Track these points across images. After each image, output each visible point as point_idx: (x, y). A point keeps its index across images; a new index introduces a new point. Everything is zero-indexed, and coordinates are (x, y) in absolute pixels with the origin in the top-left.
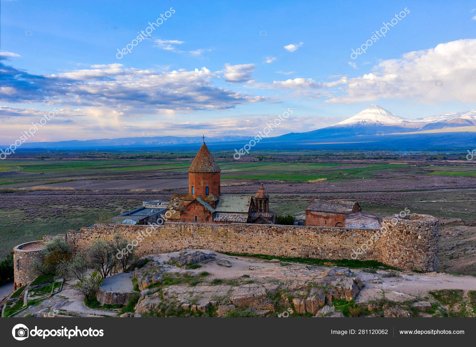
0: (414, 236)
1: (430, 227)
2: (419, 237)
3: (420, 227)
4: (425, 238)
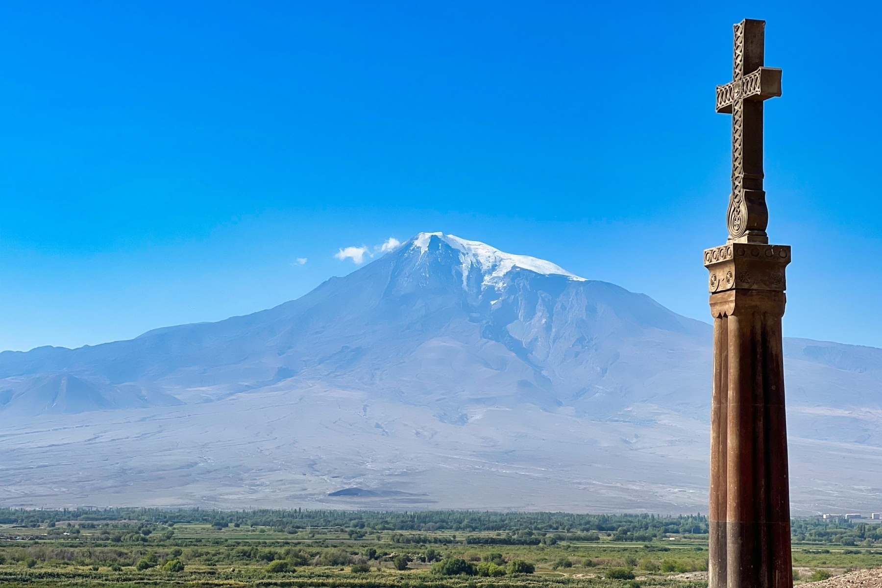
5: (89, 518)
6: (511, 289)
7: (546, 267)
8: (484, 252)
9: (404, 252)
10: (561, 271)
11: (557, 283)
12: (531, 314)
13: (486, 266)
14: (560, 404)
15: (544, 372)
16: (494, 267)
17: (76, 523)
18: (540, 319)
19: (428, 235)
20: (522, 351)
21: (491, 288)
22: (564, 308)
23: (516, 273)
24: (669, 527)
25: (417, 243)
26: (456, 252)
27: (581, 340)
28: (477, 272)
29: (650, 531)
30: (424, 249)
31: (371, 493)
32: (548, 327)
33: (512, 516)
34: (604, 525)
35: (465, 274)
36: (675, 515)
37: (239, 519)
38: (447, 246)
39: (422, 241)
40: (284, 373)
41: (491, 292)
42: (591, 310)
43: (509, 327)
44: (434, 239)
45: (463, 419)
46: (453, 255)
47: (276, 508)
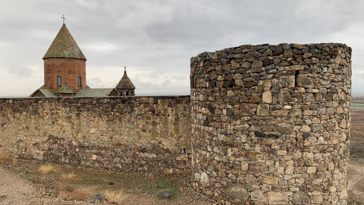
0: (249, 93)
1: (307, 61)
2: (267, 97)
3: (267, 62)
4: (289, 99)
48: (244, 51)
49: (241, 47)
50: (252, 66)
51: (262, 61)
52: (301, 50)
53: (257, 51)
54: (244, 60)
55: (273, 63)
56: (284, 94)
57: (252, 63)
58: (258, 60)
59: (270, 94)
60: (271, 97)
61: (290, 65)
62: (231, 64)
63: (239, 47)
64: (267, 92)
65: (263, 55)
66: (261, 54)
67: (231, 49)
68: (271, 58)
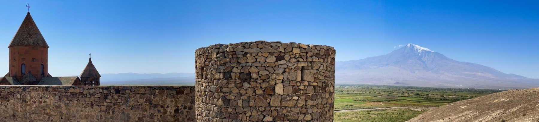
0: (264, 85)
1: (310, 60)
2: (279, 89)
3: (279, 58)
4: (296, 91)
5: (360, 86)
6: (422, 53)
7: (428, 50)
8: (418, 47)
9: (406, 47)
10: (430, 50)
11: (429, 52)
12: (425, 57)
13: (419, 49)
14: (429, 71)
15: (427, 66)
16: (420, 49)
17: (357, 86)
18: (426, 57)
19: (410, 44)
20: (424, 62)
21: (419, 52)
22: (430, 56)
23: (423, 50)
24: (446, 90)
25: (408, 45)
26: (414, 47)
27: (433, 61)
28: (417, 50)
29: (444, 90)
30: (409, 46)
31: (400, 83)
32: (428, 59)
33: (422, 87)
34: (436, 89)
35: (415, 50)
36: (447, 88)
37: (381, 86)
38: (413, 46)
39: (409, 45)
40: (387, 65)
41: (419, 53)
42: (434, 56)
43: (422, 58)
44: (411, 45)
45: (414, 72)
46: (413, 47)
47: (386, 85)
48: (260, 46)
49: (258, 43)
50: (267, 61)
51: (275, 56)
52: (305, 49)
53: (271, 47)
54: (260, 54)
55: (284, 59)
56: (293, 86)
57: (266, 58)
58: (273, 55)
59: (282, 86)
60: (282, 89)
61: (297, 62)
62: (246, 57)
63: (255, 43)
64: (279, 84)
65: (276, 51)
66: (274, 50)
67: (247, 43)
68: (282, 54)
